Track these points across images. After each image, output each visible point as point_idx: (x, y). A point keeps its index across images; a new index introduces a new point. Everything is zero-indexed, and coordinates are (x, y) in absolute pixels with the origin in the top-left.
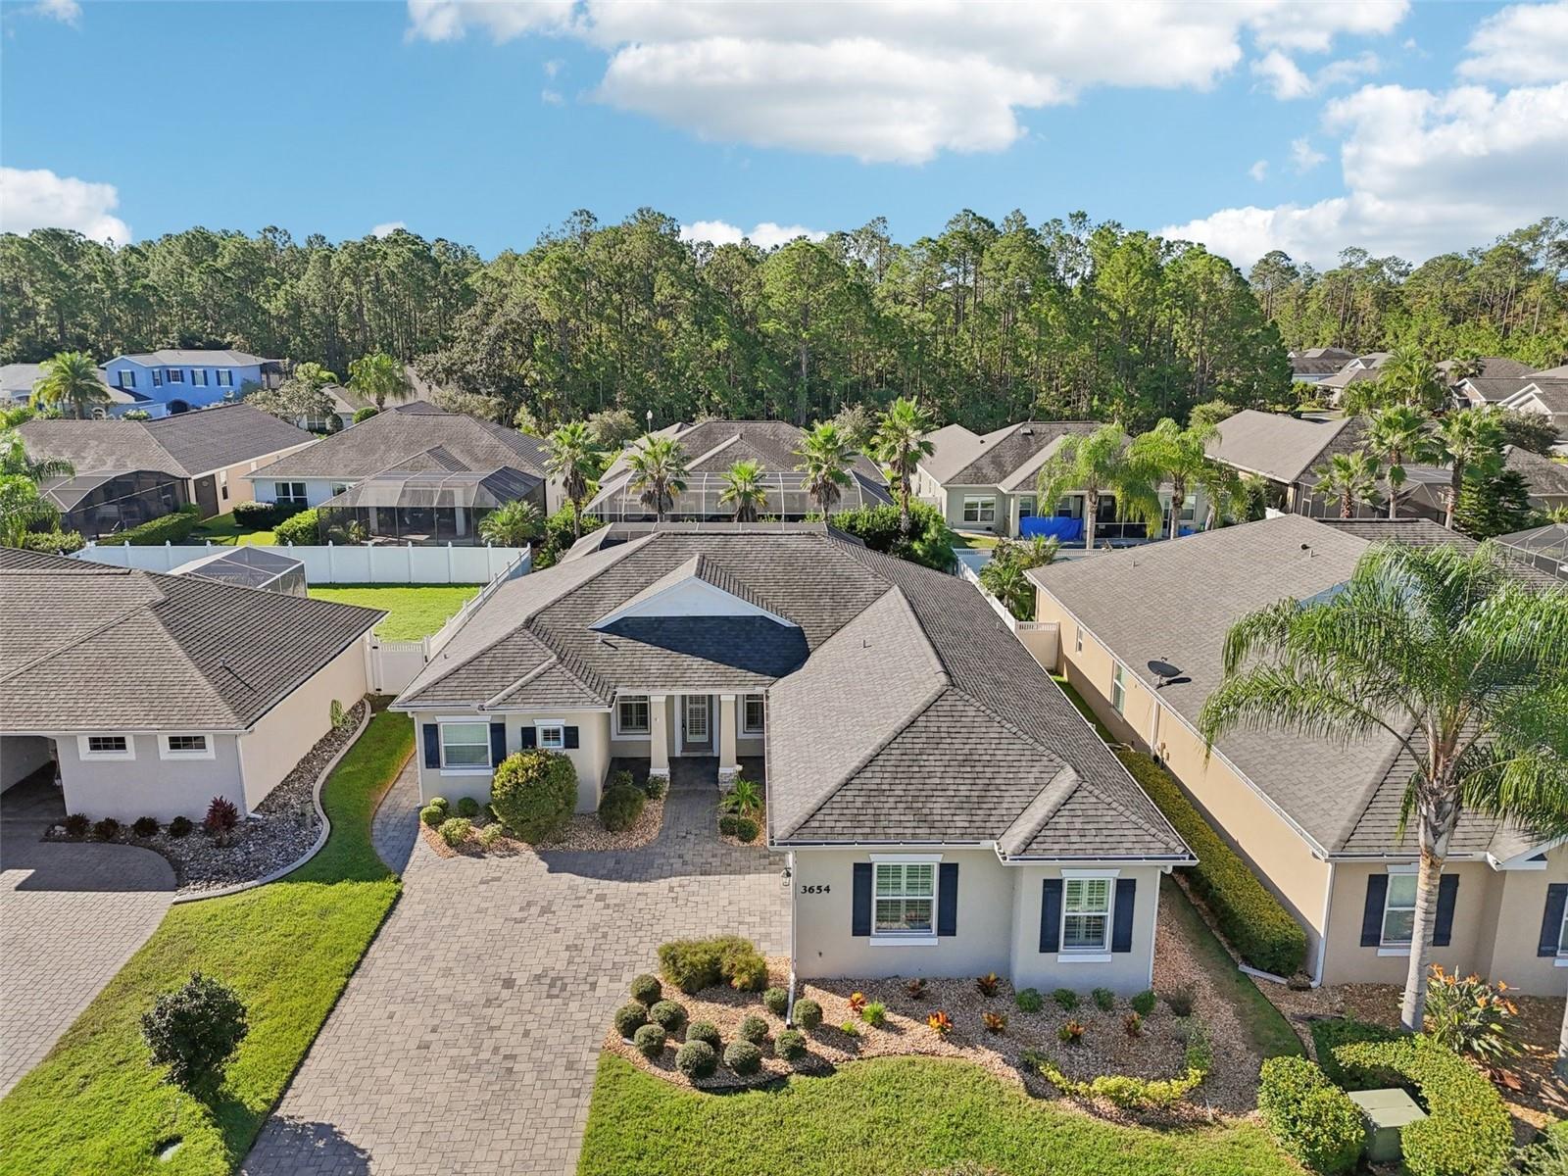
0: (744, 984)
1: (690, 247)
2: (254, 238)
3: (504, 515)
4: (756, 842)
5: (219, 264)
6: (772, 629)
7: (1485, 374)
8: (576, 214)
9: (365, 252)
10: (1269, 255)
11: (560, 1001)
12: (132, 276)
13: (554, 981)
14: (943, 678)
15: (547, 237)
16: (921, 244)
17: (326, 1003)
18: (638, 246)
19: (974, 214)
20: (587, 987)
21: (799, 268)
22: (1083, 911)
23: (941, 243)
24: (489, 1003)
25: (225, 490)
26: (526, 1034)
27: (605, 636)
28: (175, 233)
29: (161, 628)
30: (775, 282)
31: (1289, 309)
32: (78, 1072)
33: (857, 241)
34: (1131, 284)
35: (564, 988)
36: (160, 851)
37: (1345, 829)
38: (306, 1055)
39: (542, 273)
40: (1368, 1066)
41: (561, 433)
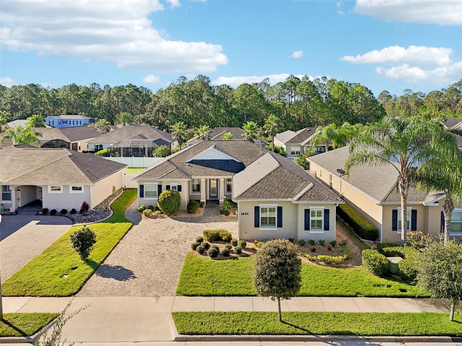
0: (226, 239)
1: (213, 87)
2: (89, 86)
3: (160, 149)
4: (229, 216)
5: (79, 93)
6: (234, 162)
7: (447, 121)
8: (181, 77)
9: (120, 89)
10: (383, 92)
11: (176, 244)
12: (54, 96)
13: (174, 241)
14: (279, 164)
15: (172, 83)
16: (278, 84)
17: (115, 244)
18: (198, 85)
19: (294, 76)
20: (184, 242)
21: (244, 90)
22: (316, 218)
23: (284, 83)
24: (157, 245)
25: (80, 147)
26: (167, 250)
27: (189, 164)
28: (66, 85)
29: (71, 161)
30: (237, 95)
31: (390, 107)
32: (50, 256)
33: (261, 86)
34: (339, 94)
35: (177, 242)
36: (68, 217)
37: (385, 197)
38: (110, 253)
39: (171, 92)
40: (391, 251)
41: (177, 125)
